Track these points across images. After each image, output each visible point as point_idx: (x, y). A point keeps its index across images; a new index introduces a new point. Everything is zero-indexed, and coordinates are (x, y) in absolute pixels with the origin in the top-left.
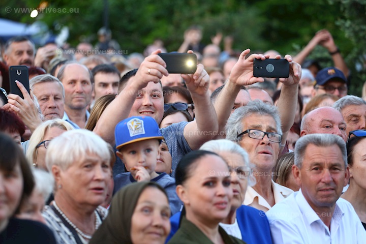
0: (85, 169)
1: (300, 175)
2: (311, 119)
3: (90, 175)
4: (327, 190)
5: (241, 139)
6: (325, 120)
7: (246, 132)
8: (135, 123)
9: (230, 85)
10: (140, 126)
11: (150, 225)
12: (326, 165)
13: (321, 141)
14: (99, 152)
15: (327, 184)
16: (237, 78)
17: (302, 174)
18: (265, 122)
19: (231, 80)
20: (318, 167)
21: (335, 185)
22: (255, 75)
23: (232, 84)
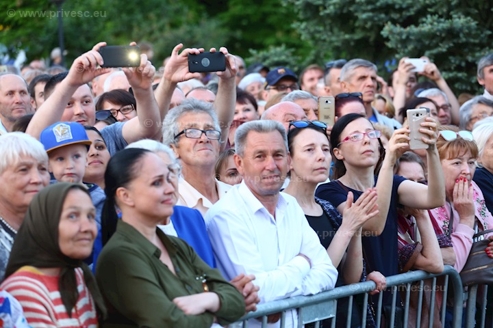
0: (21, 172)
1: (242, 164)
2: (273, 114)
3: (26, 178)
4: (271, 177)
5: (179, 140)
6: (288, 114)
7: (182, 132)
8: (61, 129)
9: (164, 83)
10: (67, 131)
11: (80, 232)
12: (270, 153)
13: (263, 128)
14: (33, 154)
15: (272, 171)
16: (172, 75)
17: (244, 163)
18: (201, 120)
19: (165, 78)
20: (262, 155)
21: (279, 172)
22: (191, 71)
23: (167, 82)
